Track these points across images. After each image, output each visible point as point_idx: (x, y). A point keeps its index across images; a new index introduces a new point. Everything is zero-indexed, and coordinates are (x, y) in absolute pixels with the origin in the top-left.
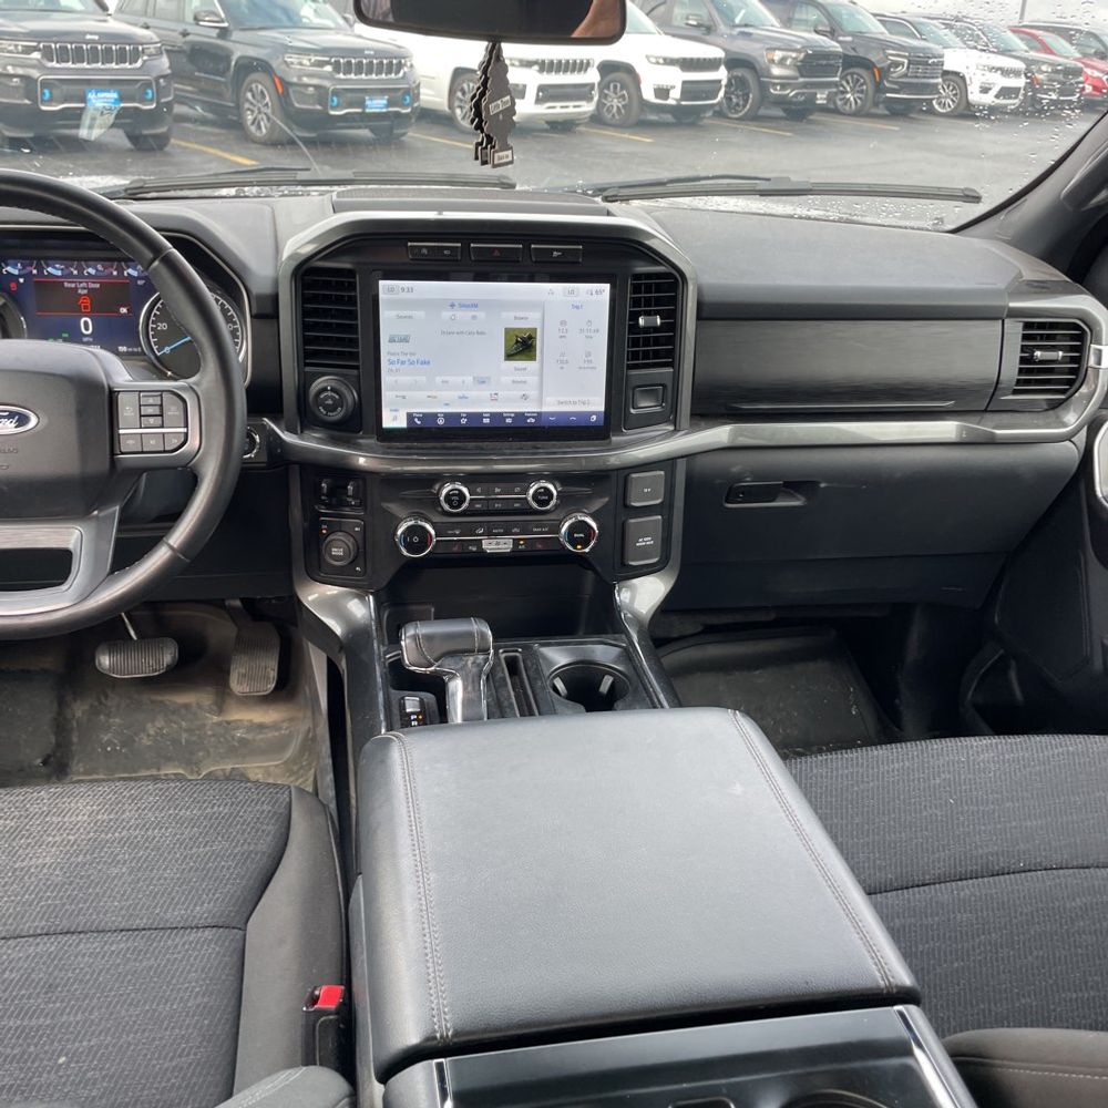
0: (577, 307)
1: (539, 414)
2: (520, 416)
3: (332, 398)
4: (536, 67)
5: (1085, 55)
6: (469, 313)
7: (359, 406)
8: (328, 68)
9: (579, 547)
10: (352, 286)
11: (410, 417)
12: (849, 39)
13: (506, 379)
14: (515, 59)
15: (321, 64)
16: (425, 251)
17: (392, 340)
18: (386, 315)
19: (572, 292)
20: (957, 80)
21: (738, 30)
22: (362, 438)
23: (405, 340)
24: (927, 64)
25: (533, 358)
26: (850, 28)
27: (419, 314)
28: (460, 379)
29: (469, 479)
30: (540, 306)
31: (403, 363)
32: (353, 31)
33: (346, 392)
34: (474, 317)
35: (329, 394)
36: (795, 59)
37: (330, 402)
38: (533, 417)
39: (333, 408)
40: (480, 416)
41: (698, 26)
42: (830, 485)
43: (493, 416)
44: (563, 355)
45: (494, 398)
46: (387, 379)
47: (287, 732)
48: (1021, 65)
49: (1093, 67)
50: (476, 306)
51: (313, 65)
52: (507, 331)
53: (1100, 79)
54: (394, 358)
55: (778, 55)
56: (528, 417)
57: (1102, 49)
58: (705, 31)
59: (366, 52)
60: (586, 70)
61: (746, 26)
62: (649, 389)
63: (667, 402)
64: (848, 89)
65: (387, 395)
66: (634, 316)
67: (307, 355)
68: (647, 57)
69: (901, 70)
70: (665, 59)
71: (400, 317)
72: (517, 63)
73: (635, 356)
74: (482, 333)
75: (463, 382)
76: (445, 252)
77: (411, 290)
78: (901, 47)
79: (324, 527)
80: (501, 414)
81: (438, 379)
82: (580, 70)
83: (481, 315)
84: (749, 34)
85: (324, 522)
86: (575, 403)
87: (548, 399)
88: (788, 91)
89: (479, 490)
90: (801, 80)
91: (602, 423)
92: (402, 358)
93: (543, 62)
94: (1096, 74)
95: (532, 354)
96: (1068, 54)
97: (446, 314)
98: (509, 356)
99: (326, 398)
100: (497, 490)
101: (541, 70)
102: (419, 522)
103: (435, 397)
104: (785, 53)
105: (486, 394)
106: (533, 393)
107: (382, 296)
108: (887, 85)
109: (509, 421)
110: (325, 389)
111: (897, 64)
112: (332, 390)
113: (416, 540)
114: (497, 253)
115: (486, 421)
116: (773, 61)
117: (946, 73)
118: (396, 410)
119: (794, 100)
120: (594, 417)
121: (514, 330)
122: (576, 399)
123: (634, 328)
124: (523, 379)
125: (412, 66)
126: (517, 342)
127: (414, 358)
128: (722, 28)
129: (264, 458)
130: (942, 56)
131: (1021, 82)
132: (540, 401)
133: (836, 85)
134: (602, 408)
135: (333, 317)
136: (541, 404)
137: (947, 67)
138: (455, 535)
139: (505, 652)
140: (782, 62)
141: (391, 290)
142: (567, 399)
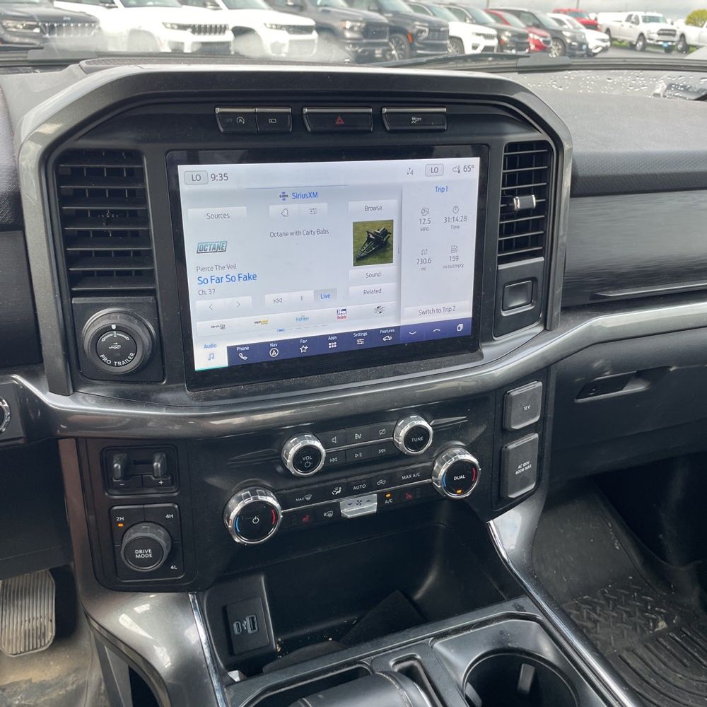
0: (442, 190)
1: (398, 329)
2: (374, 334)
3: (119, 340)
4: (190, 30)
5: (528, 26)
6: (305, 206)
7: (158, 345)
8: (37, 30)
9: (459, 491)
10: (136, 175)
11: (232, 351)
12: (390, 15)
13: (356, 289)
14: (175, 24)
15: (32, 27)
16: (241, 120)
17: (202, 250)
18: (190, 215)
19: (435, 171)
20: (458, 41)
21: (321, 9)
22: (167, 390)
23: (220, 249)
24: (439, 31)
25: (389, 259)
26: (391, 9)
27: (239, 211)
28: (296, 295)
29: (320, 427)
30: (396, 191)
31: (219, 280)
32: (53, 4)
33: (140, 330)
34: (313, 211)
35: (115, 334)
36: (359, 27)
37: (116, 347)
38: (390, 334)
39: (122, 355)
40: (324, 339)
41: (294, 6)
42: (680, 368)
43: (341, 337)
44: (425, 252)
45: (342, 315)
46: (198, 304)
47: (74, 687)
48: (494, 32)
49: (534, 33)
50: (315, 195)
51: (24, 28)
52: (357, 226)
53: (538, 40)
54: (206, 275)
55: (348, 25)
56: (385, 335)
57: (537, 22)
58: (299, 9)
59: (65, 19)
60: (224, 32)
61: (326, 6)
62: (519, 285)
63: (536, 299)
64: (393, 47)
65: (199, 326)
66: (507, 198)
67: (74, 279)
68: (265, 24)
69: (425, 35)
70: (276, 25)
71: (210, 217)
72: (176, 27)
73: (507, 246)
74: (324, 232)
75: (302, 298)
76: (271, 121)
77: (224, 177)
78: (422, 21)
79: (119, 519)
80: (350, 334)
81: (269, 298)
82: (220, 33)
83: (322, 206)
84: (328, 11)
85: (120, 513)
86: (439, 311)
87: (407, 310)
88: (357, 49)
89: (334, 440)
90: (365, 41)
91: (469, 333)
92: (218, 273)
93: (194, 26)
94: (536, 37)
95: (387, 254)
96: (519, 25)
97: (276, 209)
98: (360, 259)
99: (111, 341)
100: (358, 436)
101: (193, 32)
102: (261, 498)
103: (266, 322)
104: (354, 23)
105: (330, 309)
106: (389, 304)
107: (184, 188)
108: (417, 45)
109: (360, 342)
110: (107, 329)
111: (421, 31)
112: (118, 329)
113: (256, 520)
114: (339, 121)
115: (332, 345)
116: (345, 28)
117: (452, 38)
118: (212, 346)
119: (363, 54)
120: (461, 326)
121: (364, 224)
122: (440, 306)
123: (507, 211)
124: (377, 286)
125: (100, 28)
126: (369, 239)
127: (232, 273)
128: (310, 7)
129: (20, 432)
130: (448, 26)
131: (494, 43)
132: (398, 313)
133: (386, 44)
134: (468, 314)
135: (109, 222)
136: (399, 318)
137: (452, 33)
138: (305, 502)
139: (398, 662)
140: (351, 29)
141: (197, 178)
142: (430, 307)
